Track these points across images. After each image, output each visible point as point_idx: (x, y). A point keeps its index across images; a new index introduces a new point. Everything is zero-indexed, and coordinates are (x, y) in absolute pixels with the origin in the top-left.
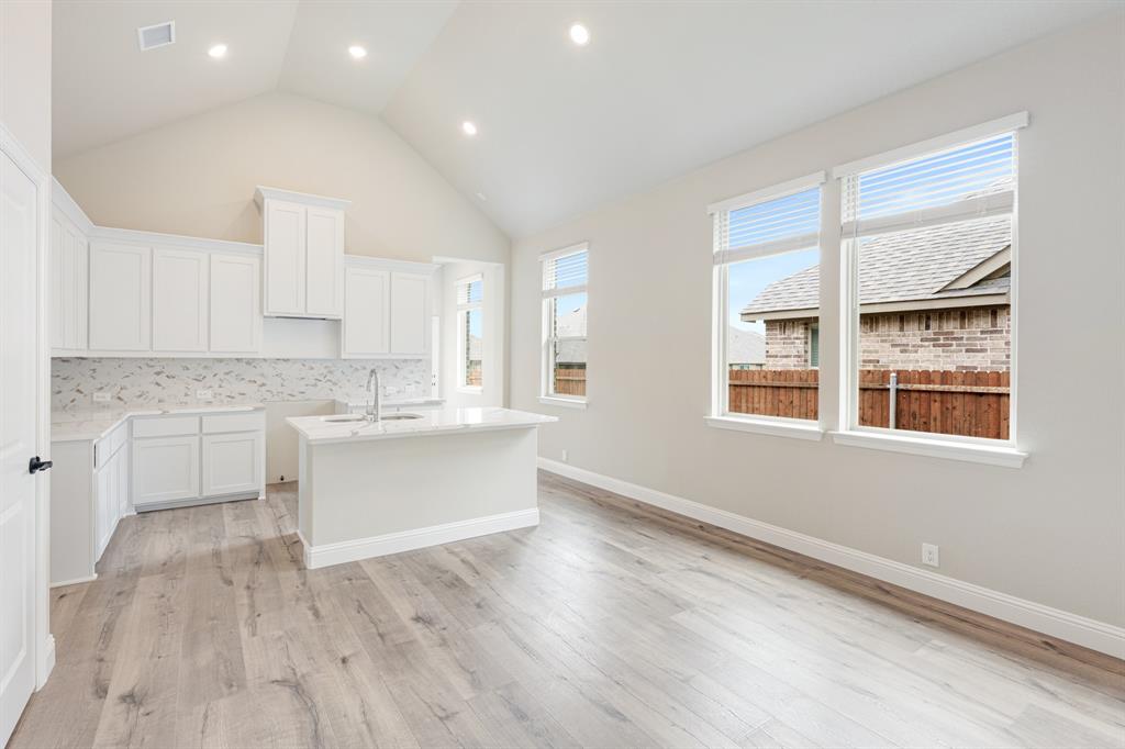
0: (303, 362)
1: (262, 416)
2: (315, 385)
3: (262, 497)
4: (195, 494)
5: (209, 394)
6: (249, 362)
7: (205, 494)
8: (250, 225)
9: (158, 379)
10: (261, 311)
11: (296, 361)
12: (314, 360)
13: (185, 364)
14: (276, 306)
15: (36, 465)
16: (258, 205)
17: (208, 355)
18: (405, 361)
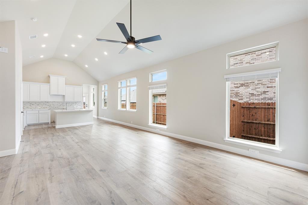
0: (58, 102)
1: (50, 110)
2: (60, 106)
3: (50, 123)
4: (38, 122)
5: (40, 107)
6: (47, 102)
7: (40, 122)
8: (47, 80)
9: (31, 105)
10: (50, 94)
11: (56, 102)
12: (60, 102)
13: (36, 102)
14: (52, 93)
15: (22, 112)
16: (49, 77)
17: (40, 101)
18: (77, 102)
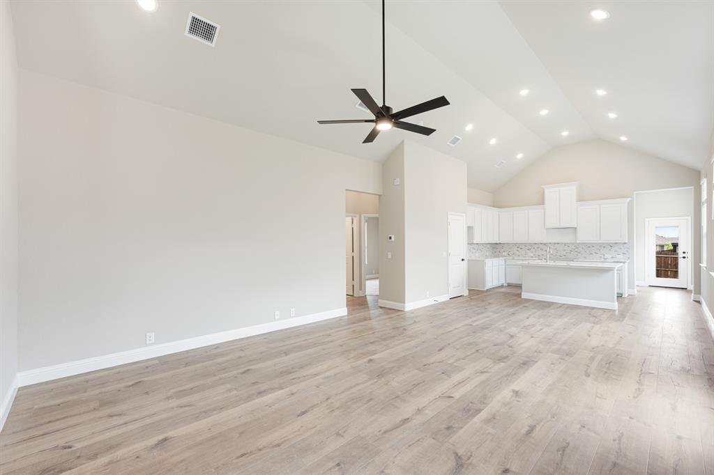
0: (565, 244)
8: (540, 199)
10: (544, 227)
12: (570, 244)
14: (549, 225)
15: (463, 260)
17: (531, 242)
18: (616, 243)
